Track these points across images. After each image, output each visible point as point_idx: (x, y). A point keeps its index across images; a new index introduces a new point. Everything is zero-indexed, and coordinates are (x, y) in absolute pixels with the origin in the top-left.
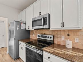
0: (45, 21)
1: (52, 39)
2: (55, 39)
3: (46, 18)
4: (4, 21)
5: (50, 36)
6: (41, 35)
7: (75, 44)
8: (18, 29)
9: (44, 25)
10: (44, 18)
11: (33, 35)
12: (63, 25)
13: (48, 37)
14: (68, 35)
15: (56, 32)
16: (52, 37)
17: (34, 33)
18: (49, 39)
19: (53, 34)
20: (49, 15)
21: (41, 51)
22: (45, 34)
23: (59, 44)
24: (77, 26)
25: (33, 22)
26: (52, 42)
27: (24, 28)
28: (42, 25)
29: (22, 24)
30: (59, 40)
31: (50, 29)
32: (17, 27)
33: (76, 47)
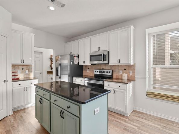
0: (105, 57)
1: (110, 74)
2: (113, 74)
3: (105, 55)
4: (42, 53)
5: (108, 71)
6: (99, 70)
7: (129, 77)
8: (71, 63)
9: (103, 61)
10: (103, 54)
11: (88, 71)
12: (119, 61)
13: (107, 72)
14: (125, 69)
15: (115, 67)
16: (111, 71)
17: (89, 68)
18: (108, 74)
19: (112, 69)
20: (108, 52)
21: (103, 82)
22: (103, 69)
23: (117, 78)
24: (127, 63)
25: (91, 56)
26: (111, 77)
27: (77, 62)
28: (102, 61)
29: (76, 58)
30: (117, 75)
31: (110, 64)
32: (71, 62)
33: (130, 79)
